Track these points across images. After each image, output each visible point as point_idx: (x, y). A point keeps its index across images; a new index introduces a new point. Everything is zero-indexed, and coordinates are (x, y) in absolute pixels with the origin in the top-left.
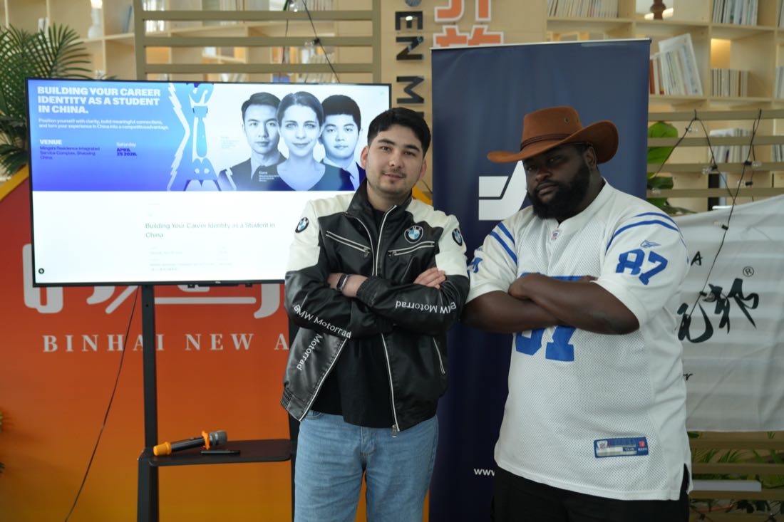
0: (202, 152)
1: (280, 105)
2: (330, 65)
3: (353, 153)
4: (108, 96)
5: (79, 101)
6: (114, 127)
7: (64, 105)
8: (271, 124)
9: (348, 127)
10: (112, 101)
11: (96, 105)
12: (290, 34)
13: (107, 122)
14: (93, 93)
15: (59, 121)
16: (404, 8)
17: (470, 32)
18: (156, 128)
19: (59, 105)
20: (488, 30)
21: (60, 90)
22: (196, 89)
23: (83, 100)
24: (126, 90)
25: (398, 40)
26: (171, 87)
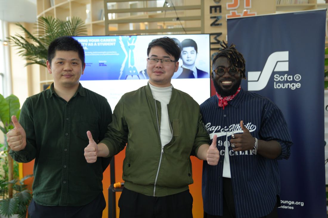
0: (132, 64)
2: (183, 28)
3: (194, 63)
4: (96, 42)
5: (85, 45)
6: (98, 55)
9: (192, 52)
10: (97, 44)
11: (91, 46)
12: (167, 16)
13: (95, 52)
14: (90, 42)
16: (214, 4)
17: (242, 13)
18: (114, 54)
20: (250, 12)
22: (130, 38)
24: (102, 40)
25: (211, 18)
26: (120, 38)
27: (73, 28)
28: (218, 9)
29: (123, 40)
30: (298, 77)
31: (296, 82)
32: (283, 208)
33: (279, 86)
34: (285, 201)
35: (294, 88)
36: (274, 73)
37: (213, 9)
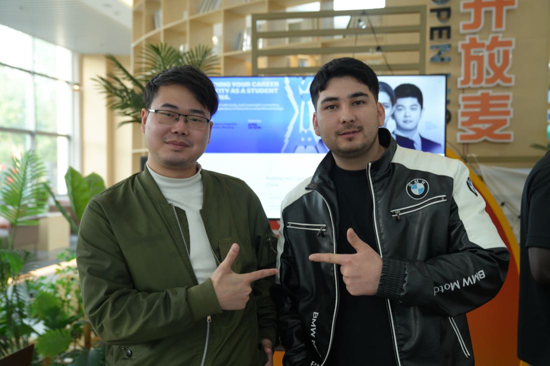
2: (387, 65)
3: (416, 127)
4: (243, 88)
5: (225, 91)
6: (247, 109)
9: (414, 107)
10: (246, 91)
11: (236, 94)
12: (359, 44)
13: (242, 105)
14: (234, 86)
17: (487, 39)
18: (275, 109)
20: (503, 37)
23: (227, 91)
24: (255, 83)
25: (432, 47)
26: (287, 80)
27: (198, 63)
28: (445, 32)
29: (291, 85)
37: (436, 33)
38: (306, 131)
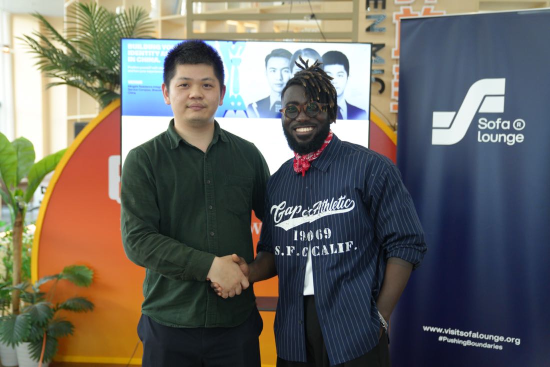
0: (236, 90)
1: (292, 57)
2: (322, 33)
3: (343, 93)
5: (155, 54)
7: (145, 56)
8: (285, 71)
9: (341, 74)
12: (294, 11)
14: (164, 49)
15: (141, 68)
17: (420, 11)
19: (141, 56)
20: (435, 9)
21: (142, 46)
22: (234, 45)
23: (157, 55)
25: (367, 17)
26: (217, 44)
27: (132, 26)
28: (380, 2)
29: (222, 49)
30: (520, 124)
31: (516, 133)
32: (484, 347)
33: (486, 138)
34: (488, 336)
35: (512, 143)
36: (478, 115)
37: (372, 2)
38: (236, 96)
